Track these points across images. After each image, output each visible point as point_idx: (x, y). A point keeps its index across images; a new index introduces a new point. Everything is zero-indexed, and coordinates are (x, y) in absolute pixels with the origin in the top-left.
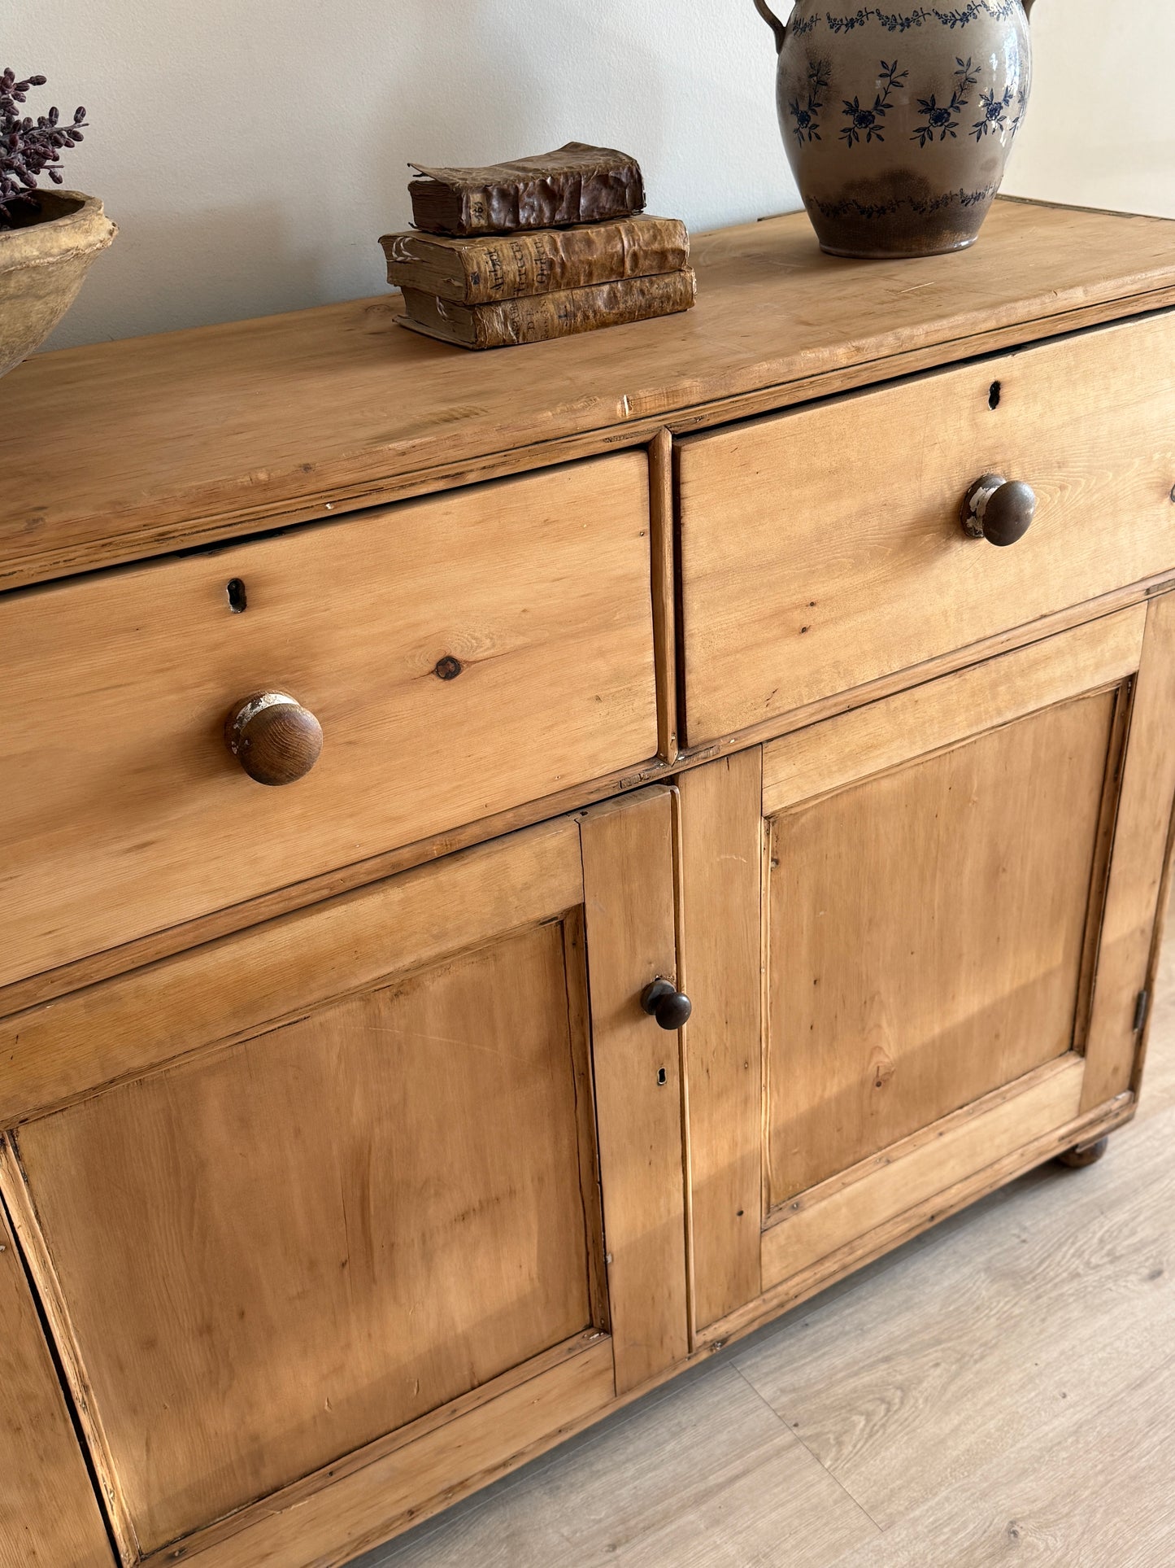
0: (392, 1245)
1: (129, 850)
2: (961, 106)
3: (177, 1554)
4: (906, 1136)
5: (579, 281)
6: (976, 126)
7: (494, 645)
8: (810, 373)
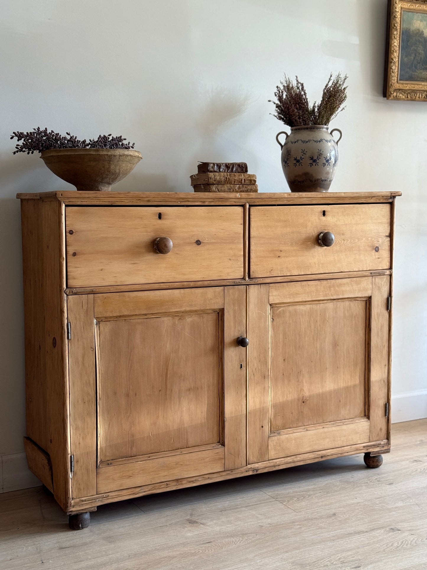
0: (172, 390)
1: (132, 264)
2: (319, 159)
3: (110, 464)
4: (313, 425)
5: (232, 183)
6: (323, 164)
7: (208, 240)
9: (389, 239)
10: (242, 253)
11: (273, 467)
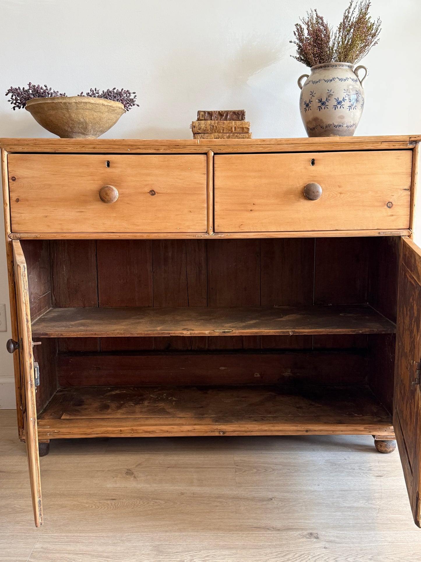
1: (78, 212)
2: (329, 101)
5: (221, 131)
6: (334, 106)
7: (164, 190)
8: (250, 144)
9: (409, 193)
10: (206, 205)
11: (244, 432)
